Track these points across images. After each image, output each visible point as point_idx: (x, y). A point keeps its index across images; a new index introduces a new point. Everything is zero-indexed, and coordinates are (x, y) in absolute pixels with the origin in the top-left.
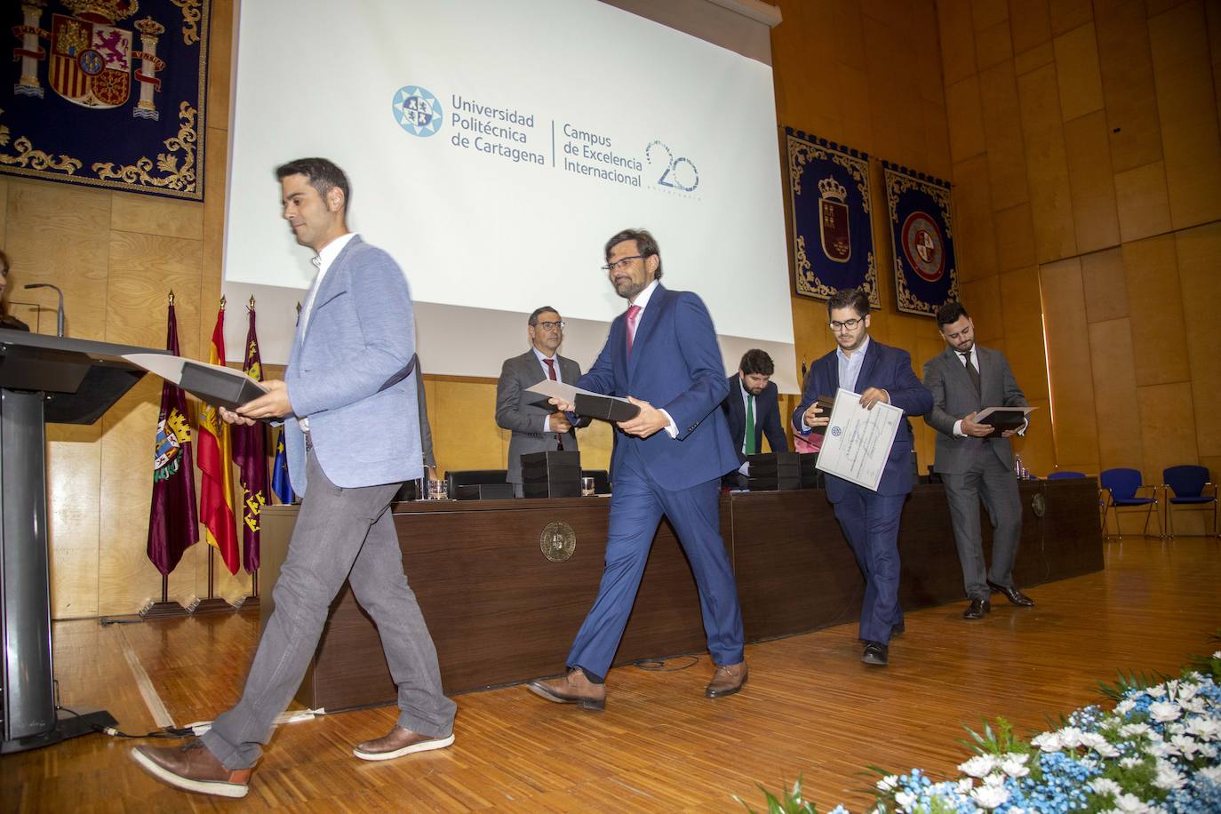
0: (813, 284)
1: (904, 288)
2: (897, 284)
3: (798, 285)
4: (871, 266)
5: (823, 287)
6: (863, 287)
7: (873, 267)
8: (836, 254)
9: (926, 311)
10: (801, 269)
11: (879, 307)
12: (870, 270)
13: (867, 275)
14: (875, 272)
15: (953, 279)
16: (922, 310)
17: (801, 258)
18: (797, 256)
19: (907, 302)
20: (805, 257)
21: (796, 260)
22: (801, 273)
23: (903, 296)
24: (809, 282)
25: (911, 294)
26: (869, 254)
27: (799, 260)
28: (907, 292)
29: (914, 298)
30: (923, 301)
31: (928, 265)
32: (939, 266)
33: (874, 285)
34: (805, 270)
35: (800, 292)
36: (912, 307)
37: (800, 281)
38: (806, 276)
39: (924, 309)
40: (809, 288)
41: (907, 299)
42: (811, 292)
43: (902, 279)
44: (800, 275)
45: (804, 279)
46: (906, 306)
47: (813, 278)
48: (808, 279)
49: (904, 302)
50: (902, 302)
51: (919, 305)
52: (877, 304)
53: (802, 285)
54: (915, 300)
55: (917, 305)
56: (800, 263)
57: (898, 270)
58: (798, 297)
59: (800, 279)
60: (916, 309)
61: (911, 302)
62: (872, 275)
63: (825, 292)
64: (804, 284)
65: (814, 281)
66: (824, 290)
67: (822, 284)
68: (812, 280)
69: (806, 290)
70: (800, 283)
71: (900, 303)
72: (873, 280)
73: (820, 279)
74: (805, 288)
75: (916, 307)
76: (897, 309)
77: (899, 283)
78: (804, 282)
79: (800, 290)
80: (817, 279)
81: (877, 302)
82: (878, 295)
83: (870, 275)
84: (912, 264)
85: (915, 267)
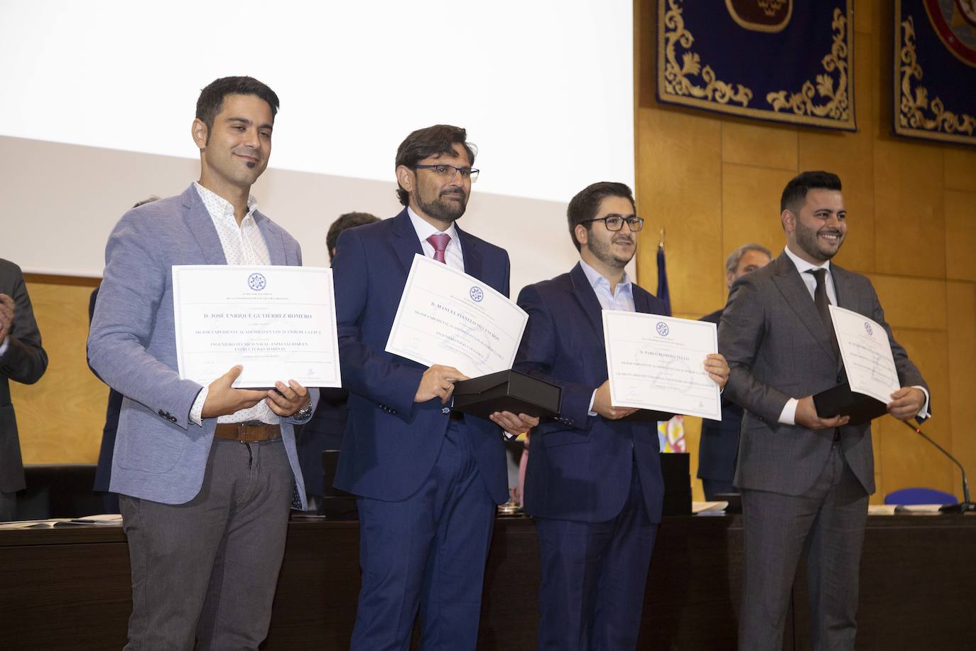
0: (696, 80)
1: (914, 83)
2: (897, 77)
3: (662, 83)
4: (838, 40)
5: (721, 85)
6: (815, 84)
7: (845, 40)
8: (759, 17)
9: (965, 133)
10: (670, 48)
11: (851, 125)
12: (835, 48)
13: (827, 58)
14: (847, 52)
16: (956, 132)
17: (671, 26)
18: (664, 19)
19: (918, 115)
20: (681, 24)
22: (671, 55)
23: (910, 101)
24: (689, 76)
25: (930, 98)
26: (837, 12)
27: (668, 30)
28: (921, 93)
30: (958, 112)
34: (680, 51)
35: (664, 97)
36: (931, 124)
37: (667, 73)
38: (681, 63)
39: (961, 129)
40: (687, 88)
41: (921, 109)
42: (690, 95)
43: (910, 65)
44: (667, 61)
45: (677, 67)
46: (915, 122)
47: (699, 66)
48: (685, 70)
49: (909, 115)
50: (905, 115)
51: (948, 119)
52: (847, 120)
53: (670, 82)
54: (939, 109)
55: (944, 121)
56: (668, 35)
57: (903, 45)
58: (660, 108)
59: (666, 69)
60: (940, 129)
61: (928, 114)
62: (839, 58)
63: (723, 96)
64: (674, 79)
65: (700, 74)
66: (721, 91)
67: (718, 78)
68: (695, 71)
69: (680, 93)
70: (666, 78)
71: (902, 117)
72: (841, 69)
73: (712, 68)
74: (677, 88)
75: (940, 124)
76: (894, 129)
77: (903, 74)
78: (675, 75)
79: (666, 92)
80: (708, 68)
81: (848, 115)
82: (851, 99)
83: (835, 59)
84: (942, 33)
85: (947, 39)
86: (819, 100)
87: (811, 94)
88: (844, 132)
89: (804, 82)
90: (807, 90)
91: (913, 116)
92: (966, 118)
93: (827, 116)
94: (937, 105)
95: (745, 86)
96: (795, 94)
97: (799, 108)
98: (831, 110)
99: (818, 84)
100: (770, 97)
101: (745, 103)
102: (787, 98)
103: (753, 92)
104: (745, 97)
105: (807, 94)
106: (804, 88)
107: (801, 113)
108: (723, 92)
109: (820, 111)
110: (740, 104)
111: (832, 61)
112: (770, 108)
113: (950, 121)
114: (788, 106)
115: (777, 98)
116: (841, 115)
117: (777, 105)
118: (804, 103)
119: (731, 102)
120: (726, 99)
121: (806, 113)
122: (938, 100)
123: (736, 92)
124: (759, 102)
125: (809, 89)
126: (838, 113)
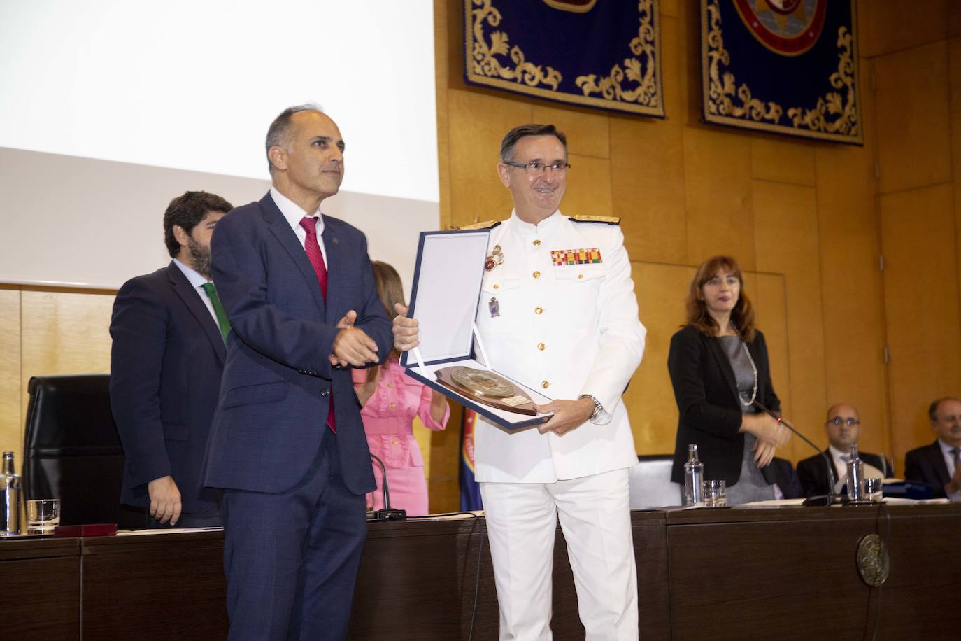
0: (505, 61)
1: (722, 69)
2: (705, 62)
3: (471, 64)
4: (645, 22)
5: (529, 67)
6: (624, 68)
7: (651, 23)
9: (771, 122)
10: (478, 26)
11: (659, 112)
12: (642, 30)
13: (635, 42)
15: (843, 49)
16: (763, 120)
17: (479, 3)
19: (727, 101)
21: (468, 6)
22: (479, 34)
23: (719, 87)
24: (497, 56)
25: (737, 84)
27: (475, 7)
28: (729, 79)
29: (744, 93)
30: (765, 99)
31: (784, 18)
32: (810, 20)
33: (650, 64)
34: (488, 30)
35: (473, 78)
36: (738, 112)
37: (476, 52)
38: (489, 43)
39: (768, 117)
40: (496, 69)
41: (728, 95)
42: (499, 77)
43: (717, 49)
44: (475, 40)
45: (485, 48)
46: (724, 109)
47: (507, 46)
48: (494, 49)
49: (718, 102)
50: (714, 101)
51: (755, 106)
52: (655, 107)
53: (479, 62)
54: (746, 96)
55: (751, 108)
56: (475, 12)
57: (710, 29)
58: (468, 90)
59: (474, 49)
60: (747, 116)
61: (737, 102)
62: (647, 42)
63: (533, 79)
64: (483, 60)
65: (509, 54)
66: (530, 73)
67: (527, 60)
68: (504, 51)
69: (489, 74)
70: (475, 59)
71: (711, 103)
72: (648, 52)
73: (522, 49)
74: (486, 68)
75: (748, 111)
76: (703, 117)
77: (711, 59)
78: (484, 55)
79: (475, 73)
80: (516, 49)
81: (656, 100)
82: (659, 85)
83: (643, 42)
84: (747, 18)
85: (751, 24)
86: (629, 85)
87: (620, 78)
88: (654, 119)
89: (612, 66)
90: (616, 75)
91: (722, 103)
92: (772, 105)
93: (636, 102)
94: (744, 92)
95: (555, 69)
96: (604, 78)
97: (608, 93)
98: (640, 96)
99: (627, 68)
100: (580, 80)
101: (555, 86)
102: (597, 82)
103: (563, 74)
104: (554, 79)
105: (616, 80)
106: (613, 72)
107: (611, 97)
108: (533, 73)
109: (628, 96)
110: (549, 87)
111: (640, 44)
112: (579, 92)
113: (756, 109)
114: (597, 90)
115: (587, 82)
116: (650, 101)
117: (586, 90)
118: (613, 87)
119: (541, 85)
120: (535, 82)
121: (615, 99)
122: (744, 87)
123: (546, 75)
124: (568, 86)
125: (618, 73)
126: (647, 99)
